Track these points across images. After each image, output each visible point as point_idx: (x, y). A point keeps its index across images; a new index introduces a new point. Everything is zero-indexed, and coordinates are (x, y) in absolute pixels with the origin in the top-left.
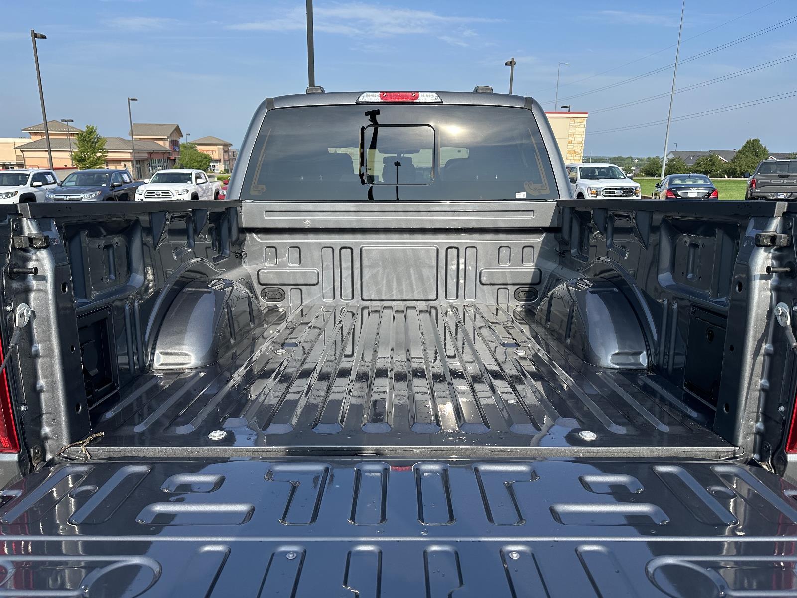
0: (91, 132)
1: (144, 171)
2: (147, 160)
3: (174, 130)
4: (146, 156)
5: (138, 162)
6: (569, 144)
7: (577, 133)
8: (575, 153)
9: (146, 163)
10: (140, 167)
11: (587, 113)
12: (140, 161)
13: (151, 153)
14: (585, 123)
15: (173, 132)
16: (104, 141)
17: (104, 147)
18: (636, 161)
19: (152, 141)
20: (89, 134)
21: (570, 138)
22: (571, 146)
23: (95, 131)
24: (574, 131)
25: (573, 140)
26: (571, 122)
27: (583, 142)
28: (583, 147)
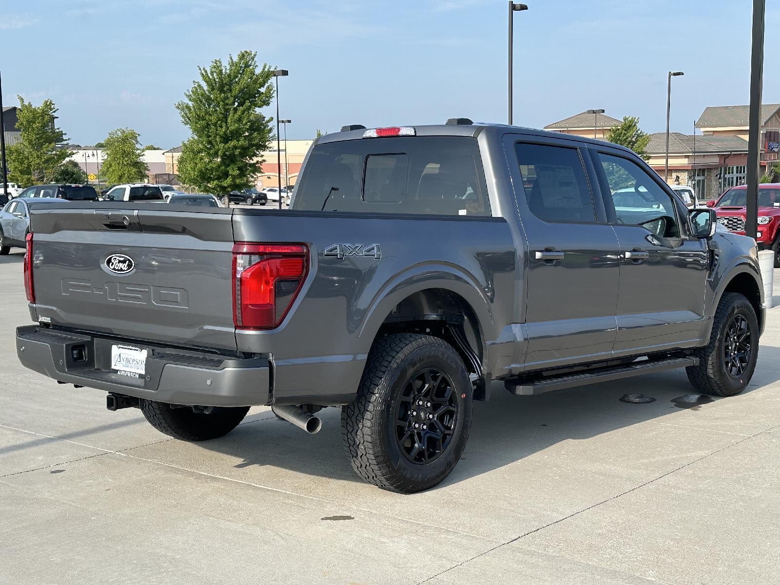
0: (630, 126)
1: (709, 186)
2: (716, 168)
3: (774, 115)
4: (716, 160)
5: (702, 171)
9: (715, 172)
10: (703, 181)
12: (704, 170)
13: (724, 157)
15: (772, 117)
16: (646, 139)
17: (645, 149)
19: (732, 135)
20: (625, 130)
23: (635, 125)
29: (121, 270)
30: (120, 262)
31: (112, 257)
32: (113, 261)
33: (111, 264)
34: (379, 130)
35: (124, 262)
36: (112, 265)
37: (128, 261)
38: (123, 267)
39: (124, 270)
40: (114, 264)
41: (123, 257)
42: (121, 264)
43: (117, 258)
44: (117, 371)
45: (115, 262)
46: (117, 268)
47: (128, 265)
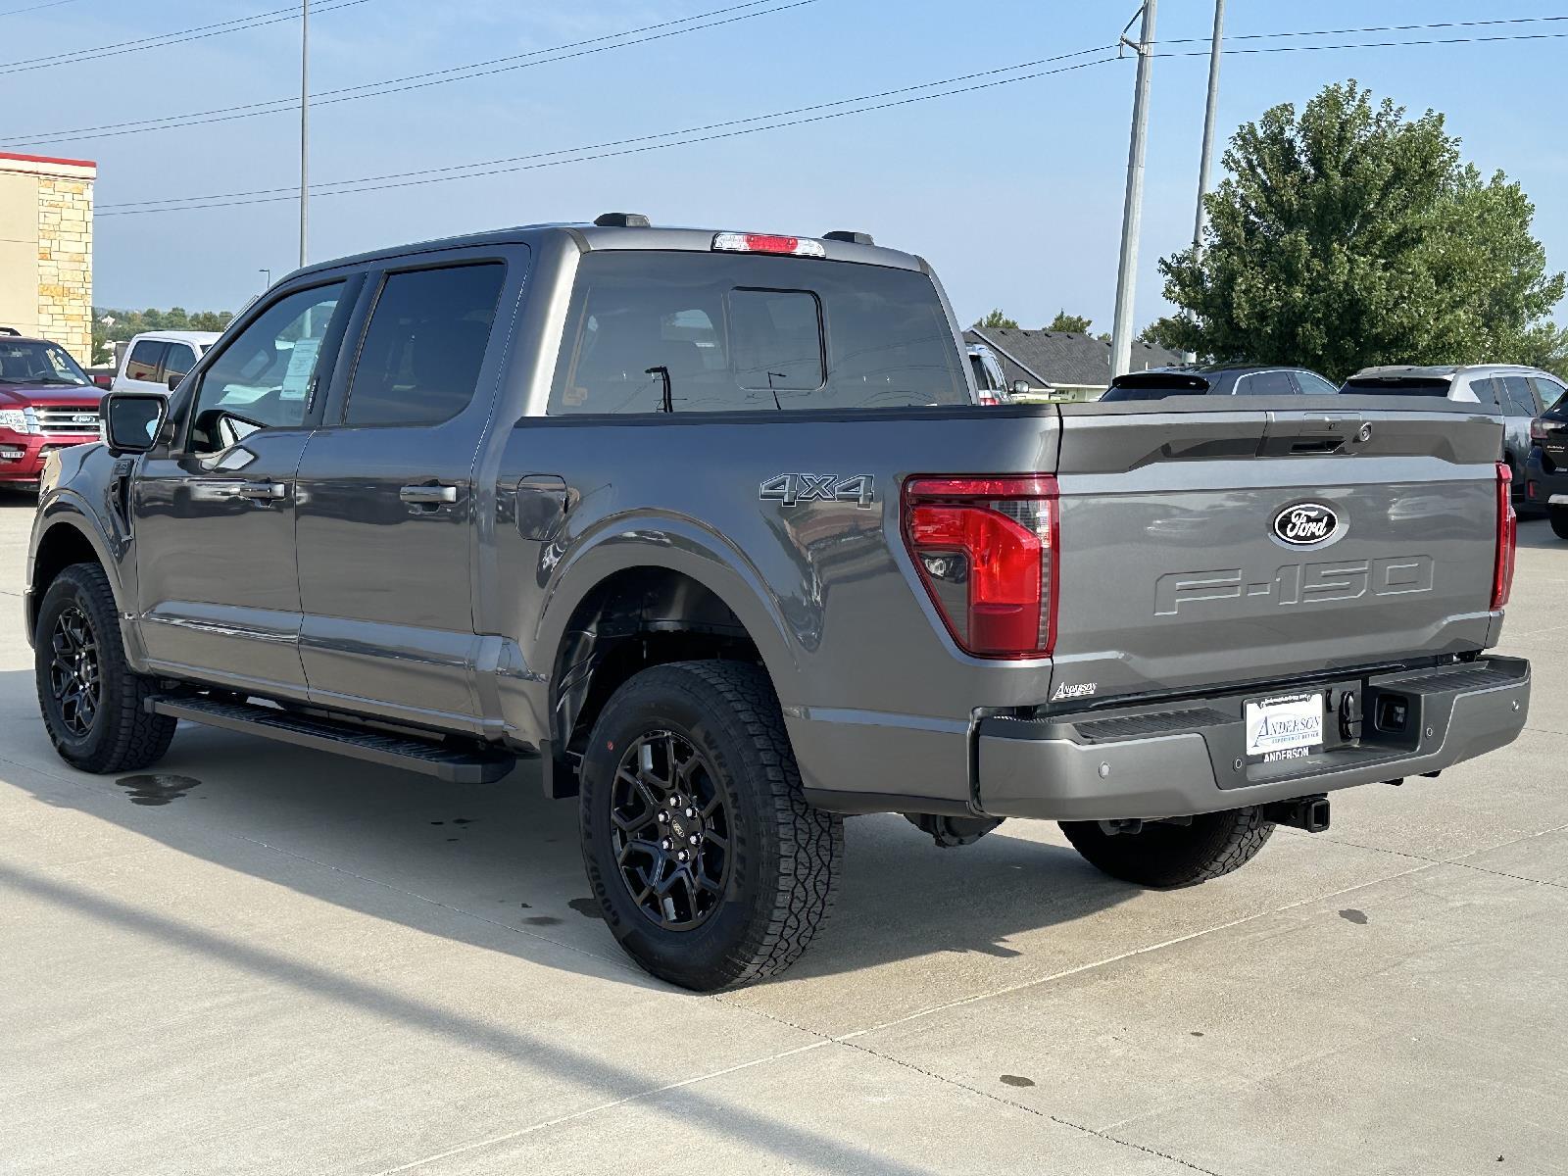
6: (42, 262)
7: (64, 226)
8: (66, 292)
11: (93, 165)
14: (89, 194)
18: (110, 320)
21: (44, 243)
22: (49, 269)
24: (54, 219)
25: (55, 247)
26: (42, 190)
27: (89, 258)
28: (89, 276)
29: (1313, 536)
30: (1309, 520)
31: (1292, 512)
32: (1294, 520)
33: (1290, 526)
34: (751, 237)
35: (1318, 520)
36: (1292, 530)
37: (1326, 518)
38: (1316, 531)
39: (1320, 537)
40: (1297, 527)
41: (1313, 509)
42: (1312, 525)
43: (1304, 513)
44: (1263, 756)
45: (1300, 521)
46: (1303, 534)
47: (1327, 525)
